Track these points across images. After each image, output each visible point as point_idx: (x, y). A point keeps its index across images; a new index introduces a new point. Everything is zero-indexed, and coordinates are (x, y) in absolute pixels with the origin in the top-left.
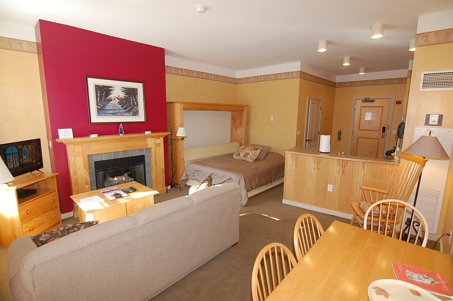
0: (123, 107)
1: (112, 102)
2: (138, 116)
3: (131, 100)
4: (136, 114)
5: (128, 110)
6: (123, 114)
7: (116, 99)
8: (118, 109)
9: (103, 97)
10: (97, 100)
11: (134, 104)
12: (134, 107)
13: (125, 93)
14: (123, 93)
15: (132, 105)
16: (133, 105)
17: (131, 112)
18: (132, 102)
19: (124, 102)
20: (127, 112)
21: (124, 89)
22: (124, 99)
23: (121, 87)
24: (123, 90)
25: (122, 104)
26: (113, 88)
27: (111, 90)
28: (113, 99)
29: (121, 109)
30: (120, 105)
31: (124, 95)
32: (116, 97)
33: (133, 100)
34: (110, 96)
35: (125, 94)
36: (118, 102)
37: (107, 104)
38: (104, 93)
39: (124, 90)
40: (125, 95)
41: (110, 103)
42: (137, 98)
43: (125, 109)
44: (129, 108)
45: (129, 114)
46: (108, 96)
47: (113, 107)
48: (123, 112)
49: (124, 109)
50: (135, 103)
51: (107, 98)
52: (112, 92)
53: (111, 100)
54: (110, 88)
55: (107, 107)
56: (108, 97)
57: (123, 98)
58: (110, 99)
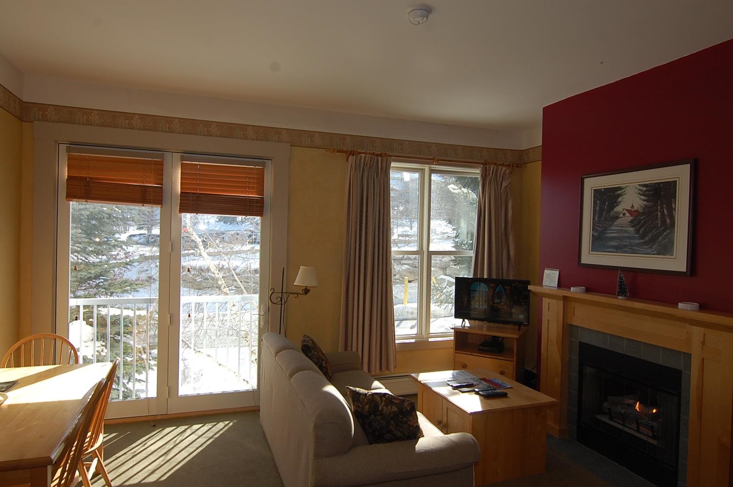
0: (637, 231)
1: (618, 222)
2: (672, 255)
3: (659, 214)
4: (666, 249)
5: (649, 239)
6: (636, 248)
7: (627, 214)
8: (629, 238)
9: (605, 212)
10: (594, 219)
11: (664, 222)
12: (664, 231)
13: (646, 198)
14: (643, 197)
15: (659, 225)
16: (661, 227)
17: (654, 244)
18: (660, 218)
19: (642, 219)
20: (646, 243)
21: (645, 189)
22: (643, 213)
23: (639, 185)
24: (642, 191)
25: (637, 225)
26: (623, 190)
27: (619, 196)
28: (621, 215)
29: (633, 238)
30: (633, 227)
31: (643, 202)
32: (626, 210)
33: (663, 213)
34: (615, 210)
35: (645, 200)
36: (629, 220)
37: (610, 225)
38: (607, 203)
39: (645, 191)
40: (645, 203)
41: (616, 223)
42: (673, 205)
43: (642, 237)
44: (650, 234)
45: (649, 250)
46: (613, 209)
47: (618, 232)
48: (638, 245)
49: (640, 236)
50: (668, 220)
51: (611, 214)
52: (620, 199)
53: (618, 218)
54: (617, 190)
55: (608, 233)
56: (612, 212)
57: (640, 210)
58: (616, 215)
